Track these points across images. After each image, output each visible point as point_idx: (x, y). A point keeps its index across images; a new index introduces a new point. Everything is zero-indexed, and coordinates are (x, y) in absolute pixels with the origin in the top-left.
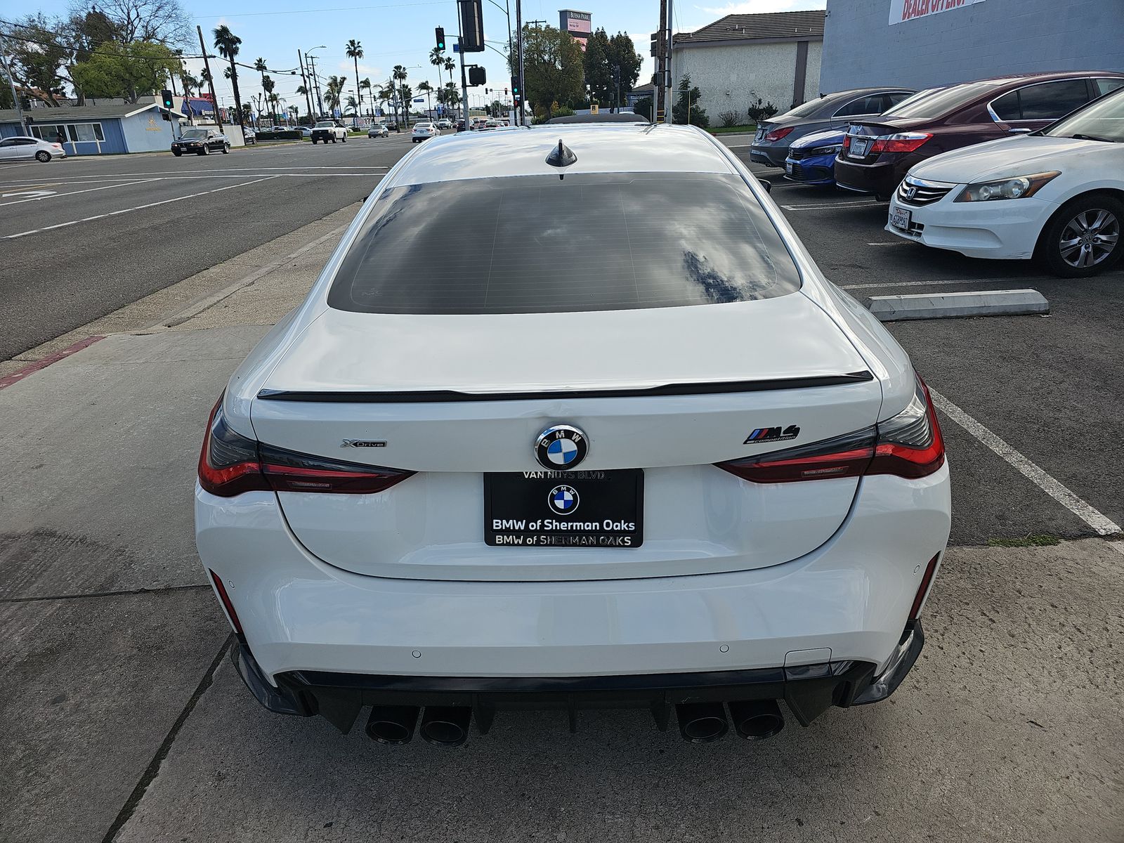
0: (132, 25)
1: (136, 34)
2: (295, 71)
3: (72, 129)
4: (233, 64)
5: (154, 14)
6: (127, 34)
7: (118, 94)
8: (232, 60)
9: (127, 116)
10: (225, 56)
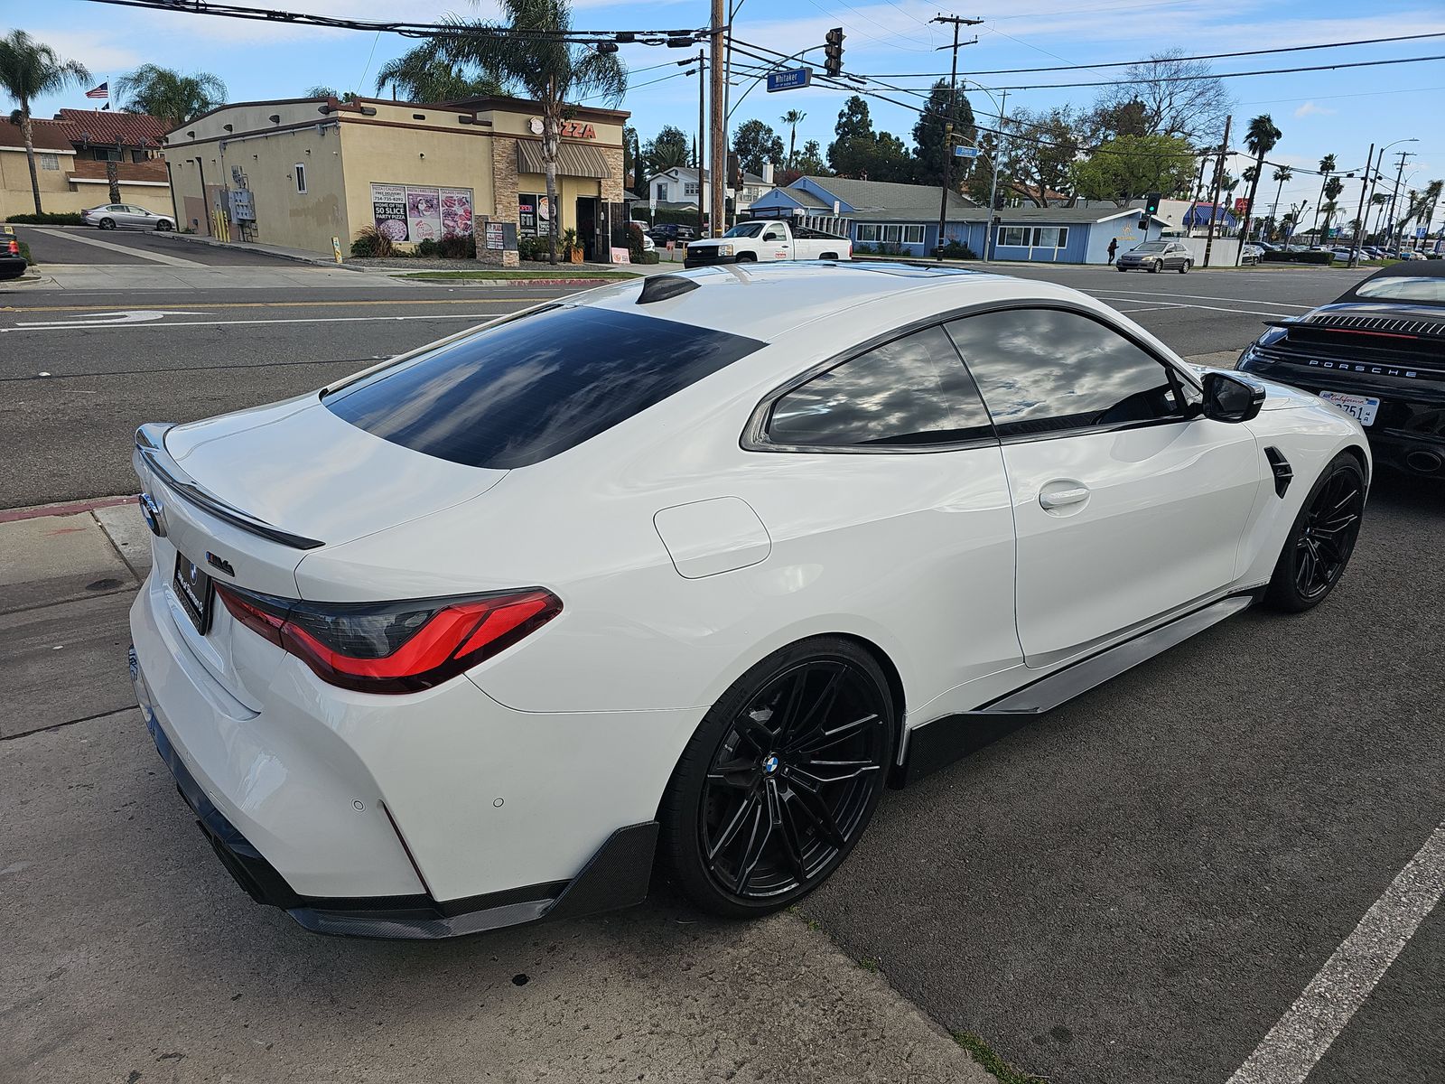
0: (1160, 116)
1: (1159, 127)
2: (1355, 172)
3: (1038, 232)
4: (1260, 162)
5: (1191, 103)
6: (1149, 128)
7: (1109, 197)
8: (1261, 157)
9: (1099, 221)
10: (1254, 153)
